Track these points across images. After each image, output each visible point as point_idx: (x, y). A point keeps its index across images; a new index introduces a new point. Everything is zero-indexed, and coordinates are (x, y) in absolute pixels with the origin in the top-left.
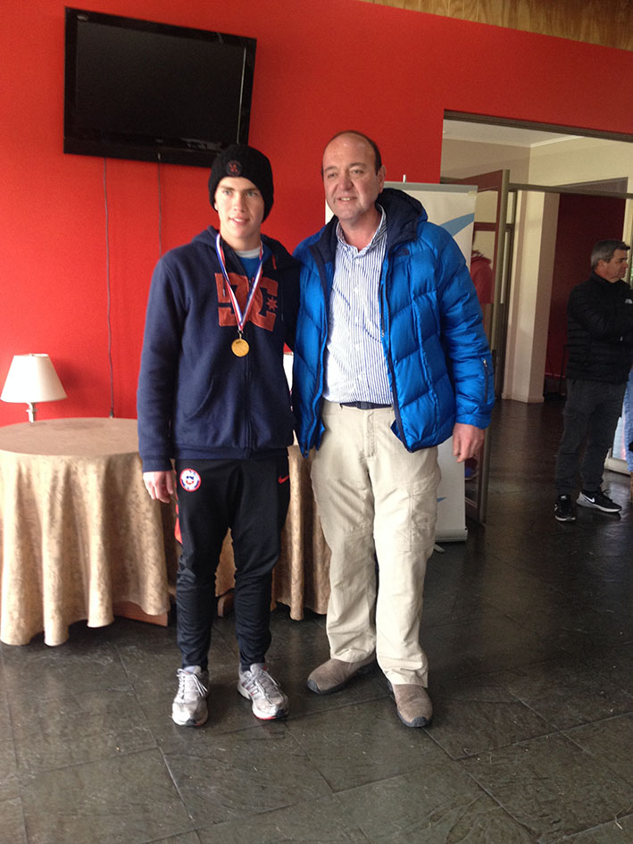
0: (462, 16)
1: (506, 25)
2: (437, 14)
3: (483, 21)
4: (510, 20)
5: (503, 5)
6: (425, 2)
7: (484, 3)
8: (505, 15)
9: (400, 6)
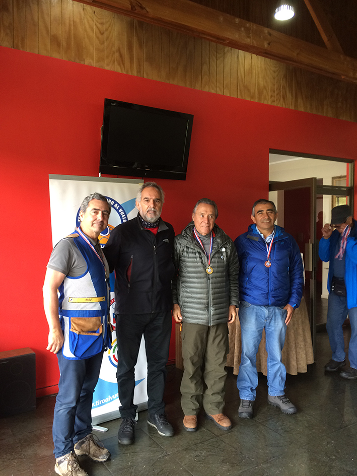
0: (275, 104)
1: (293, 108)
2: (265, 103)
3: (284, 106)
4: (295, 106)
5: (292, 99)
6: (259, 98)
7: (284, 98)
8: (293, 104)
9: (249, 99)
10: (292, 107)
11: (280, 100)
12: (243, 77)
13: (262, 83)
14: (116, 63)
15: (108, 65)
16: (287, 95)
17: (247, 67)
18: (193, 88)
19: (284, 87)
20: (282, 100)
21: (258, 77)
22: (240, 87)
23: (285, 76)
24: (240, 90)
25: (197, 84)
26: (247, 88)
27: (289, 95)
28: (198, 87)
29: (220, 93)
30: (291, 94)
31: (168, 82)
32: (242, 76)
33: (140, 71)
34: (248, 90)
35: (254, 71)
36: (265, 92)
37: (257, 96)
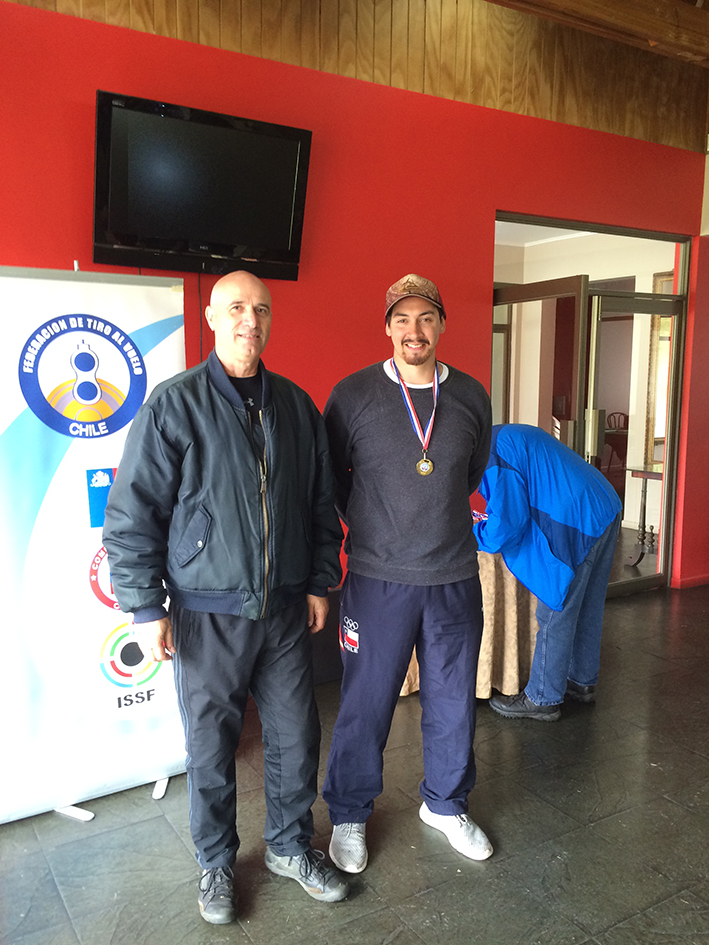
0: (511, 109)
2: (487, 106)
5: (552, 97)
6: (475, 94)
7: (532, 96)
8: (554, 109)
9: (450, 97)
10: (551, 116)
11: (523, 99)
12: (437, 46)
13: (481, 60)
14: (132, 10)
15: (113, 14)
16: (541, 89)
17: (447, 22)
18: (318, 69)
19: (533, 71)
20: (527, 100)
21: (473, 46)
22: (429, 67)
23: (537, 45)
24: (431, 77)
25: (327, 61)
26: (446, 70)
27: (545, 89)
28: (329, 68)
29: (383, 82)
30: (549, 85)
31: (257, 54)
32: (433, 43)
33: (190, 29)
34: (450, 76)
35: (464, 33)
36: (488, 79)
37: (469, 89)
